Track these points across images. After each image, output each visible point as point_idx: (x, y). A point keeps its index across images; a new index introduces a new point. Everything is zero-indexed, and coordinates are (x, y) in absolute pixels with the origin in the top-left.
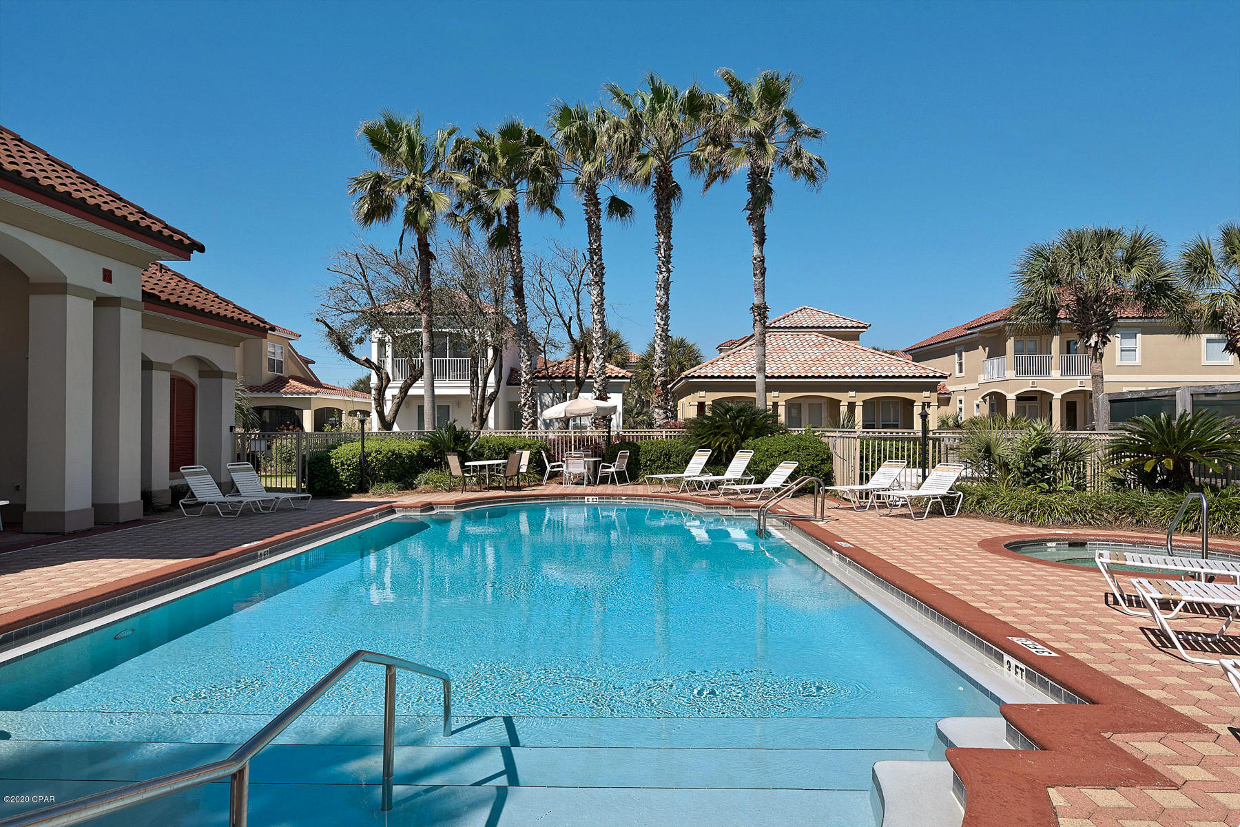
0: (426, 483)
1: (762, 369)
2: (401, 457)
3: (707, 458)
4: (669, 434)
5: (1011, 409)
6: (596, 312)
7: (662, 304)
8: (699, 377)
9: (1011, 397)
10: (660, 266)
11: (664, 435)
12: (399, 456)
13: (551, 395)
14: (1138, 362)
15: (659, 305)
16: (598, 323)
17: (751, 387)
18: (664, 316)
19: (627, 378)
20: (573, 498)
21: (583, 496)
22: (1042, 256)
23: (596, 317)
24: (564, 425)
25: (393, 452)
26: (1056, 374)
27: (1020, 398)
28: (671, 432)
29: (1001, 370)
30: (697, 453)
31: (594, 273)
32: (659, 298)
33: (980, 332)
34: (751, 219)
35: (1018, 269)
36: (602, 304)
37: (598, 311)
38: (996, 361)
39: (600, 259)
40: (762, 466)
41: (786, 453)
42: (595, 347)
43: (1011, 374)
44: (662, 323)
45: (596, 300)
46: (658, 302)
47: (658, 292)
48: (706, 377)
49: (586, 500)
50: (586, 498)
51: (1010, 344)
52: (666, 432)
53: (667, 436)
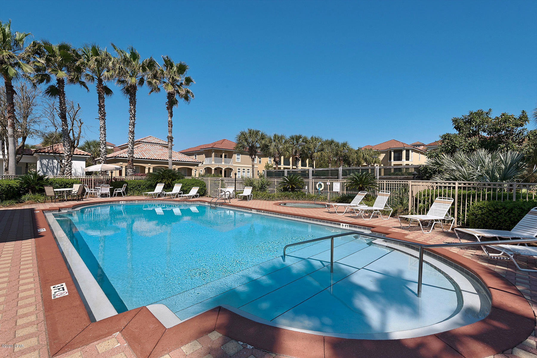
0: (28, 200)
1: (171, 157)
2: (13, 188)
3: (163, 186)
4: (135, 178)
5: (213, 172)
6: (102, 130)
7: (132, 131)
8: (121, 157)
9: (213, 169)
10: (131, 117)
11: (133, 178)
12: (12, 187)
13: (47, 160)
14: (240, 161)
15: (130, 131)
16: (103, 135)
17: (167, 163)
18: (133, 135)
19: (89, 155)
20: (115, 202)
21: (119, 201)
22: (243, 134)
23: (102, 132)
24: (62, 174)
25: (9, 185)
26: (223, 163)
27: (215, 169)
28: (136, 177)
29: (211, 162)
30: (158, 184)
31: (102, 115)
32: (131, 129)
33: (204, 150)
34: (168, 108)
35: (236, 137)
36: (105, 127)
37: (103, 130)
38: (208, 158)
39: (104, 110)
40: (185, 189)
41: (193, 184)
42: (101, 144)
43: (213, 163)
44: (132, 138)
45: (102, 125)
46: (130, 130)
47: (130, 127)
48: (124, 157)
49: (120, 203)
50: (120, 202)
51: (213, 154)
52: (134, 177)
53: (134, 179)
